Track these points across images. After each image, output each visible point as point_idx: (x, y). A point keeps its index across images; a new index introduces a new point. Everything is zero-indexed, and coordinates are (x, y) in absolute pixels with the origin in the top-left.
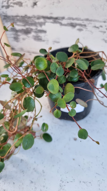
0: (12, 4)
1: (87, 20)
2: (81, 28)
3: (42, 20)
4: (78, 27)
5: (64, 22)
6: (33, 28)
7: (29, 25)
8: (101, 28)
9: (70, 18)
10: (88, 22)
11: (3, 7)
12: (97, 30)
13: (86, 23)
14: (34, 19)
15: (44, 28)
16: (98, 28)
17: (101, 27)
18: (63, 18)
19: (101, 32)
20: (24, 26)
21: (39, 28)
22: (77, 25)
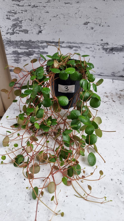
0: (17, 32)
1: (81, 43)
2: (77, 49)
3: (45, 44)
4: (74, 48)
5: (63, 45)
6: (36, 50)
7: (32, 48)
8: (91, 49)
9: (68, 43)
10: (82, 45)
11: (7, 33)
12: (88, 50)
13: (80, 45)
14: (37, 43)
15: (46, 50)
16: (89, 48)
17: (91, 47)
18: (63, 42)
19: (91, 51)
20: (28, 49)
21: (41, 50)
22: (74, 47)
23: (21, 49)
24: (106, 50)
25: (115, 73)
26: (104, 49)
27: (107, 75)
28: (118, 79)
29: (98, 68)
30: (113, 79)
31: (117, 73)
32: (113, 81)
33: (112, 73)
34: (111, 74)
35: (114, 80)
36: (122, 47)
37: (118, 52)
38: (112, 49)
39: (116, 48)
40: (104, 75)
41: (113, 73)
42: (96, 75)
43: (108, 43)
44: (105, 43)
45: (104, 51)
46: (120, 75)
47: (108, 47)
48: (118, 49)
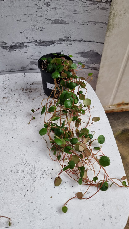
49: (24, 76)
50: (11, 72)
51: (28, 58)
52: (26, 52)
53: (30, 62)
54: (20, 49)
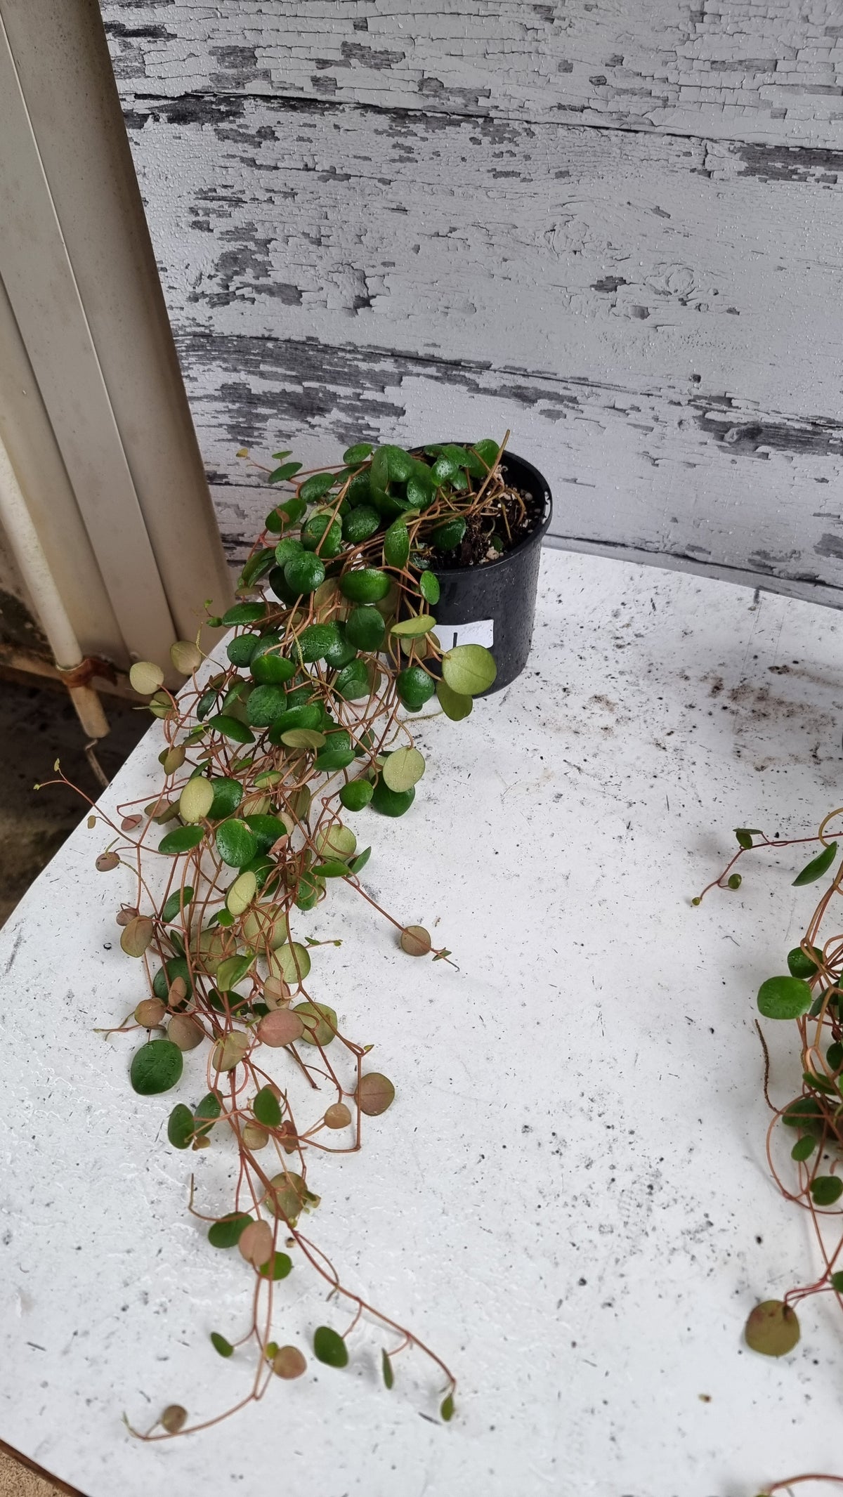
0: (246, 292)
1: (582, 381)
2: (559, 407)
3: (388, 365)
4: (543, 404)
5: (485, 380)
6: (343, 391)
7: (319, 379)
8: (633, 414)
9: (511, 370)
10: (587, 390)
11: (195, 298)
12: (622, 419)
13: (575, 391)
14: (348, 356)
15: (392, 395)
16: (623, 411)
17: (638, 410)
18: (486, 367)
19: (635, 426)
20: (298, 380)
21: (368, 395)
22: (541, 395)
23: (262, 375)
24: (720, 430)
25: (774, 559)
26: (706, 424)
27: (726, 562)
28: (787, 592)
29: (675, 520)
30: (759, 588)
31: (780, 560)
32: (757, 596)
33: (757, 558)
34: (750, 560)
35: (762, 593)
36: (809, 428)
37: (789, 453)
38: (754, 434)
39: (777, 427)
40: (710, 559)
41: (764, 554)
42: (667, 553)
43: (730, 399)
44: (714, 394)
45: (708, 437)
46: (802, 571)
47: (731, 416)
48: (787, 435)
49: (751, 604)
50: (682, 561)
51: (819, 515)
52: (823, 480)
53: (818, 539)
54: (797, 456)
